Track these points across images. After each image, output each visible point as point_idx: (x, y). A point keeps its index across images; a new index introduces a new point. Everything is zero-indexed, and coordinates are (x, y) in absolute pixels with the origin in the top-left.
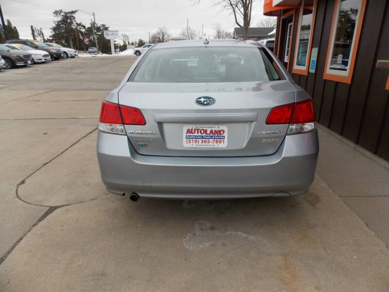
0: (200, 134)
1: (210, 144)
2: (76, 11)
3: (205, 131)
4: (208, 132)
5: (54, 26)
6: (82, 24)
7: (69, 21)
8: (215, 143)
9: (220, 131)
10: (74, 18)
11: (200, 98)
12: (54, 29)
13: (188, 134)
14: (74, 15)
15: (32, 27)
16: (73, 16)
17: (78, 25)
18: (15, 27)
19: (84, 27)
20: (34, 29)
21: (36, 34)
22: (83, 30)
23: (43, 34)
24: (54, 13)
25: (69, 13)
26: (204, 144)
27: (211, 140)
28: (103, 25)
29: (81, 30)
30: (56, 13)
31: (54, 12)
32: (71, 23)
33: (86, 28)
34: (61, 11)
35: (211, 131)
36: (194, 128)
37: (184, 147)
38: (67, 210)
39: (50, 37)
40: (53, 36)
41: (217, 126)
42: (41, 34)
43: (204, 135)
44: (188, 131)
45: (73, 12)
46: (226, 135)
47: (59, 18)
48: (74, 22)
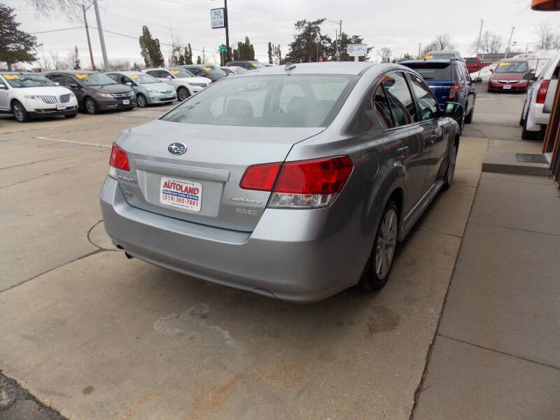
0: (175, 190)
1: (185, 204)
2: (323, 20)
3: (181, 187)
4: (184, 189)
5: (294, 41)
6: (327, 37)
7: (312, 34)
8: (189, 205)
9: (194, 189)
10: (319, 30)
11: (172, 145)
12: (293, 45)
13: (165, 189)
14: (319, 26)
15: (270, 43)
16: (318, 28)
17: (322, 38)
18: (252, 46)
19: (329, 40)
20: (272, 46)
21: (273, 53)
22: (328, 45)
23: (280, 52)
24: (296, 25)
25: (314, 23)
26: (178, 203)
27: (185, 199)
28: (356, 37)
29: (326, 45)
30: (299, 24)
31: (296, 23)
32: (315, 36)
33: (332, 42)
34: (305, 22)
35: (186, 188)
36: (171, 181)
37: (160, 204)
38: (107, 256)
39: (287, 55)
40: (291, 54)
41: (192, 183)
42: (279, 52)
43: (180, 191)
44: (166, 185)
45: (319, 22)
46: (199, 195)
47: (301, 31)
48: (318, 35)
